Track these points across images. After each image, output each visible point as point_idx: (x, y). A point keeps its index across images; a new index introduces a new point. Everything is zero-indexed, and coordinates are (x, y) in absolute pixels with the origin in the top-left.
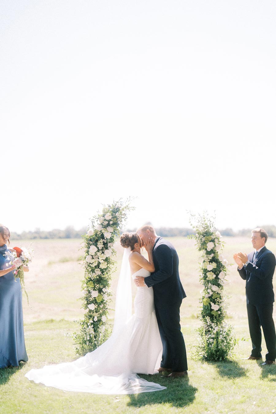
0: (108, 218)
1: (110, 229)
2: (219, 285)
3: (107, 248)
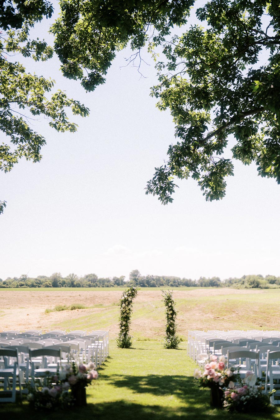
0: (130, 293)
1: (131, 297)
2: (173, 320)
3: (129, 305)
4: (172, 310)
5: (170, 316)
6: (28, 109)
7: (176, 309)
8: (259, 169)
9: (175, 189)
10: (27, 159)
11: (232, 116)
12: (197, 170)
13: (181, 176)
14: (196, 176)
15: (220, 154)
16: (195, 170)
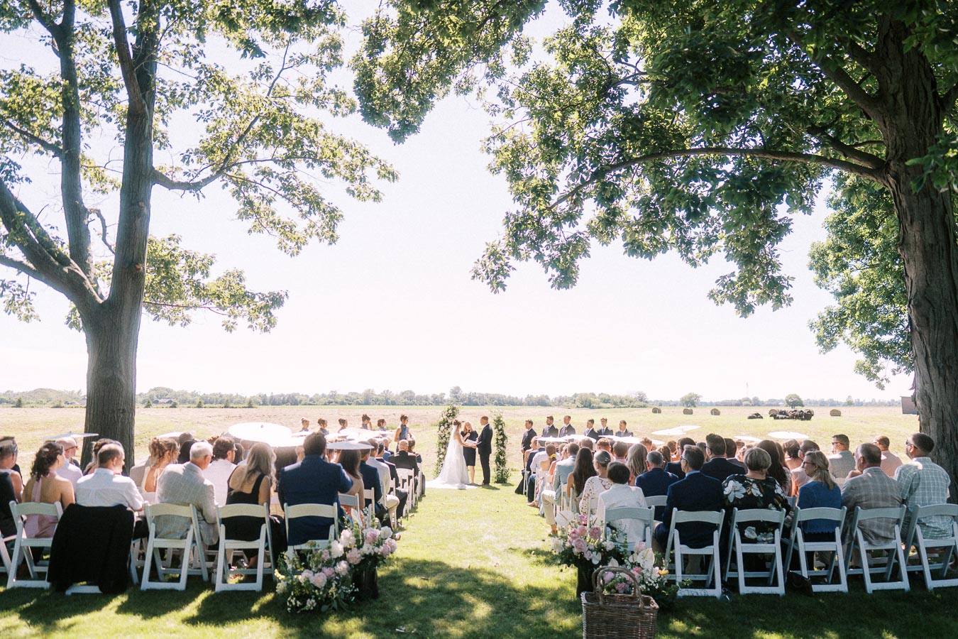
0: (450, 413)
4: (502, 434)
5: (500, 442)
6: (318, 169)
7: (506, 434)
8: (626, 245)
9: (511, 273)
10: (320, 240)
11: (593, 170)
12: (541, 249)
13: (520, 256)
14: (539, 257)
15: (574, 226)
16: (538, 250)
